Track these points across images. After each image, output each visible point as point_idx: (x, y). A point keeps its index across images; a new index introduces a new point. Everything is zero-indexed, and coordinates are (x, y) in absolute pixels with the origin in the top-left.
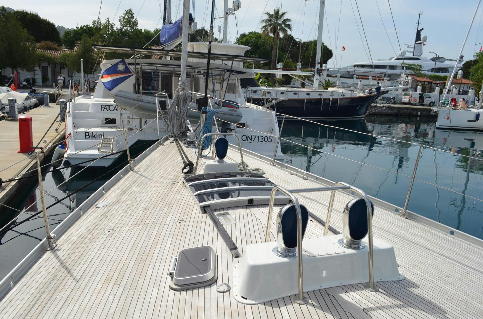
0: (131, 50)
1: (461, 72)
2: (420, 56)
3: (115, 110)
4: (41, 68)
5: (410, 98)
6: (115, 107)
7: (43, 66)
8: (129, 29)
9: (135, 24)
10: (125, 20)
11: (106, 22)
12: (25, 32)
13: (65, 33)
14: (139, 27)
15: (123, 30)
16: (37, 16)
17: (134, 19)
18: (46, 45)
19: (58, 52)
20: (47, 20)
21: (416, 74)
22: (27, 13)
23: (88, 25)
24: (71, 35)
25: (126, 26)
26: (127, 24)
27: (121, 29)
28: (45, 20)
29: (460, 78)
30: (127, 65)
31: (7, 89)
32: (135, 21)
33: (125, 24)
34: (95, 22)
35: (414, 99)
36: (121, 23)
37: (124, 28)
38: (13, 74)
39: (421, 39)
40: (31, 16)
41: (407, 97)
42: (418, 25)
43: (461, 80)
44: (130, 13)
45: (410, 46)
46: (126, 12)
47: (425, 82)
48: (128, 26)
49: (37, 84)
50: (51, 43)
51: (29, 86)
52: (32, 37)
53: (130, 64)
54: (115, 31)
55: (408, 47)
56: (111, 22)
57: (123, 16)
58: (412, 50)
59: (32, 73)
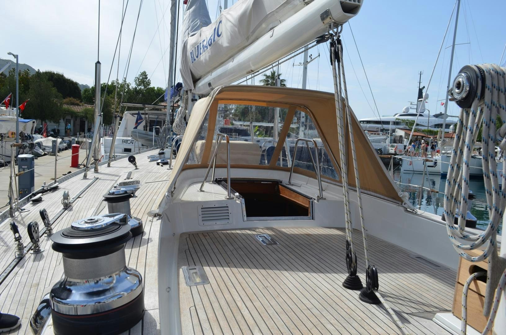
0: (143, 105)
1: (453, 127)
2: (423, 113)
3: (131, 143)
4: (65, 120)
5: (395, 149)
6: (131, 141)
7: (66, 119)
8: (143, 88)
9: (148, 83)
10: (140, 81)
11: (123, 82)
12: (54, 90)
13: (84, 90)
14: (152, 86)
15: (138, 89)
16: (63, 76)
17: (148, 80)
18: (70, 101)
19: (80, 107)
20: (71, 80)
21: (410, 129)
22: (54, 73)
23: (105, 83)
24: (89, 92)
25: (140, 86)
26: (141, 84)
27: (136, 88)
28: (70, 80)
29: (451, 132)
30: (141, 114)
31: (41, 137)
32: (148, 81)
33: (139, 84)
34: (114, 82)
35: (399, 151)
36: (136, 83)
37: (139, 87)
38: (42, 125)
39: (423, 97)
40: (58, 76)
41: (393, 148)
42: (420, 84)
43: (452, 134)
44: (144, 75)
45: (413, 103)
46: (140, 74)
47: (417, 136)
48: (142, 85)
49: (60, 134)
50: (74, 99)
51: (55, 135)
52: (60, 94)
53: (142, 114)
54: (130, 90)
55: (411, 104)
56: (127, 82)
57: (138, 77)
58: (415, 107)
59: (58, 125)
